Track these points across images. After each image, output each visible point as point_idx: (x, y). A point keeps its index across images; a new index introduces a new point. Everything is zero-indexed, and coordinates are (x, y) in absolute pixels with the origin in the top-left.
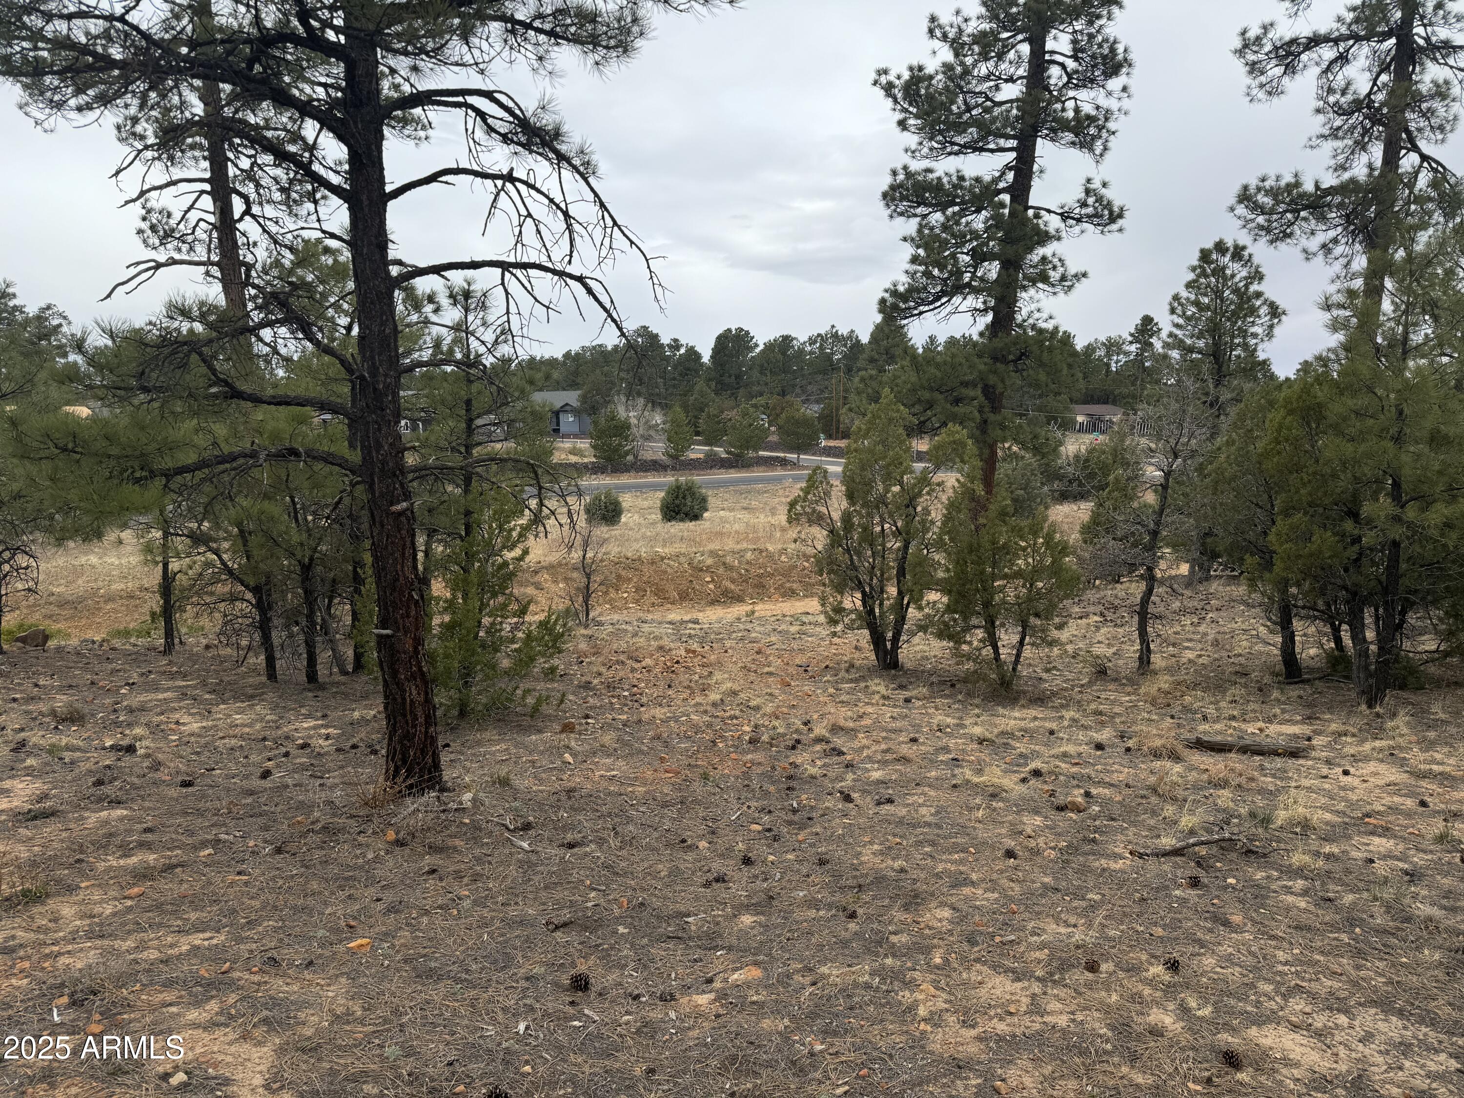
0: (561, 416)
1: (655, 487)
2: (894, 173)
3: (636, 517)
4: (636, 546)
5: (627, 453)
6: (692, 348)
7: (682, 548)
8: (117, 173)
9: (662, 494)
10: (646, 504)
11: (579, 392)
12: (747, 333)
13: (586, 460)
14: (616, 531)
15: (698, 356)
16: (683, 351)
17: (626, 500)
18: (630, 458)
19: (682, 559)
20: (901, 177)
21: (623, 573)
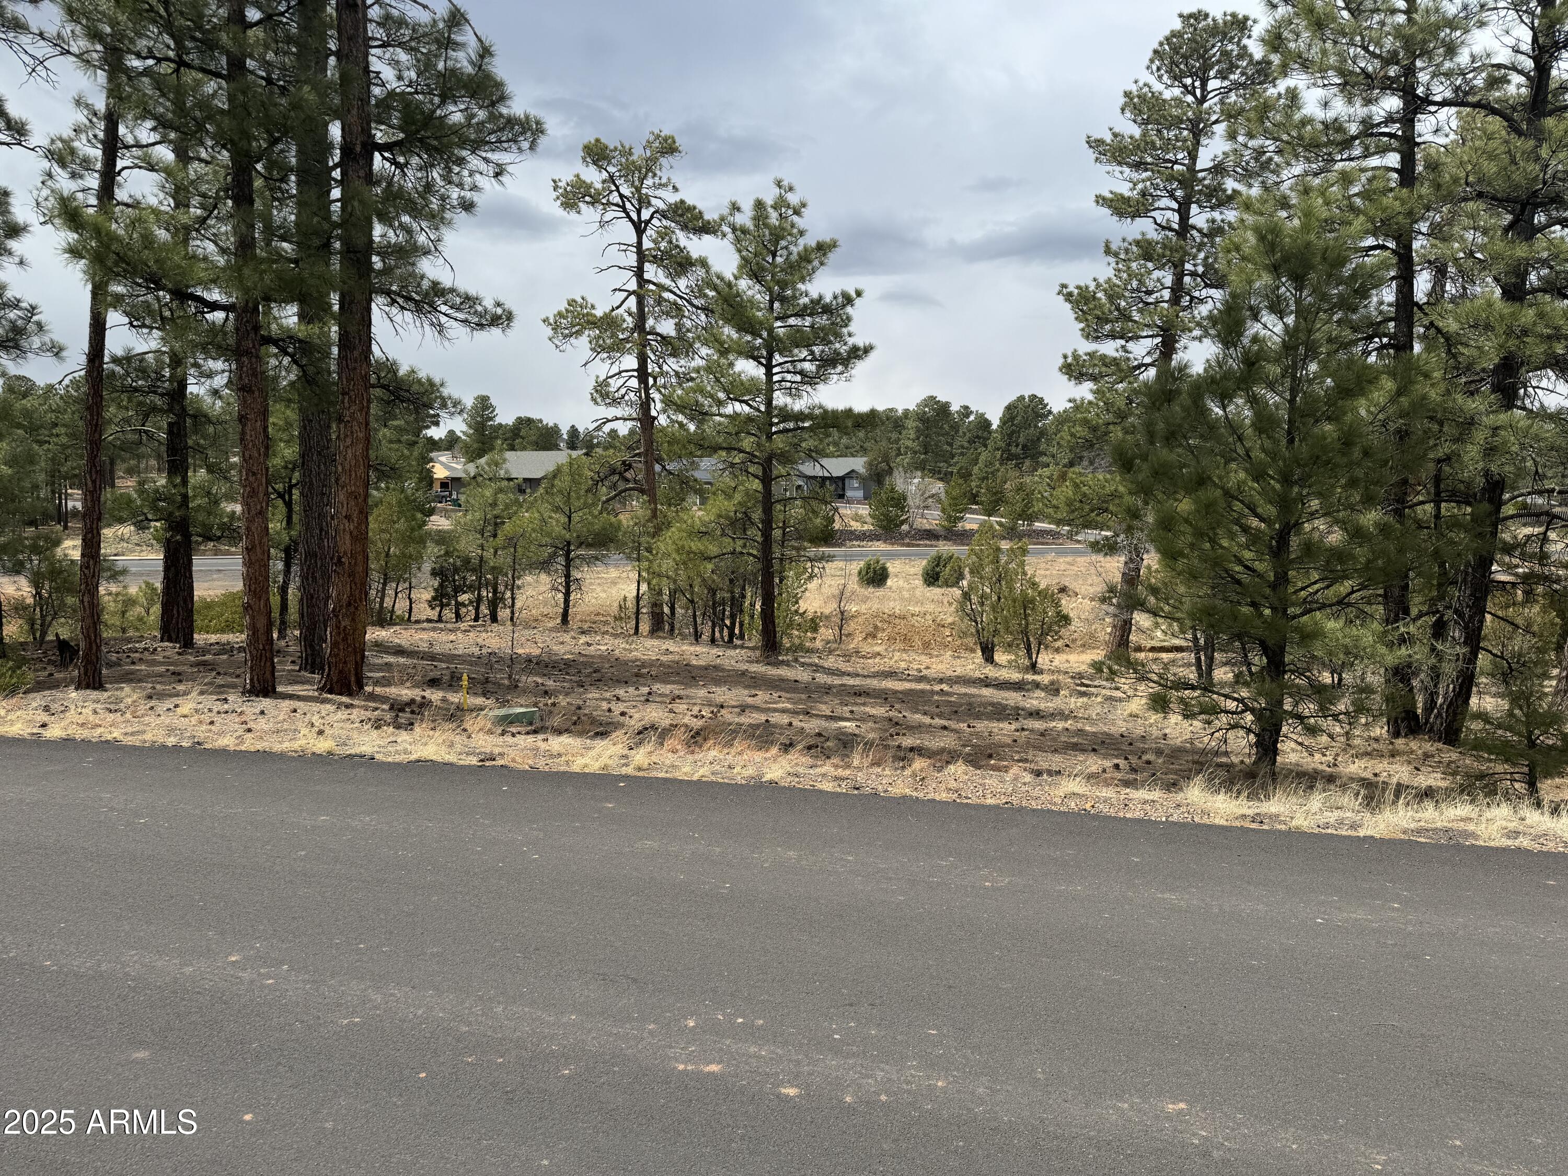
0: (847, 481)
1: (920, 556)
2: (1065, 357)
3: (901, 583)
4: (892, 604)
5: (902, 523)
6: (983, 415)
7: (930, 607)
8: (585, 365)
9: (924, 562)
10: (912, 571)
11: (865, 459)
12: (1041, 400)
13: (866, 527)
14: (880, 592)
15: (988, 424)
16: (972, 418)
17: (893, 567)
18: (905, 527)
19: (928, 617)
20: (1070, 360)
21: (879, 625)
